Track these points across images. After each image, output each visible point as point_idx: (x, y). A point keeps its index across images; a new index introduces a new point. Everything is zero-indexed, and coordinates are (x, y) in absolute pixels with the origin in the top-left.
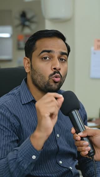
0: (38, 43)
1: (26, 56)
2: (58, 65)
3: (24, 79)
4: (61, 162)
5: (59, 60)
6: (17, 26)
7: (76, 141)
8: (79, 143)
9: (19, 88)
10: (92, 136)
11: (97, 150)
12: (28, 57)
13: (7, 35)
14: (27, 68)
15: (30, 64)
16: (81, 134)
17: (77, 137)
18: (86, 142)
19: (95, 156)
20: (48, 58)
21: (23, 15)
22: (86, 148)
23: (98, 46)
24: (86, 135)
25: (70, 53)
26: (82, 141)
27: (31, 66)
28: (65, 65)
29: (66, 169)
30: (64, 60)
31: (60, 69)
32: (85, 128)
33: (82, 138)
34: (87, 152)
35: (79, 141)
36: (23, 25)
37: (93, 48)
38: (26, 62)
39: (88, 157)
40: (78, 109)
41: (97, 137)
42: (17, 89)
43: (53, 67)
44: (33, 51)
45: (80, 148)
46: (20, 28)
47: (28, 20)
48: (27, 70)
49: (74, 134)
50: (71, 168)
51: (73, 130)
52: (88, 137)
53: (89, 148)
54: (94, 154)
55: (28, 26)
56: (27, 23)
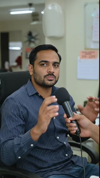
0: (38, 54)
1: (30, 64)
2: (52, 69)
3: (29, 80)
4: (58, 138)
5: (53, 66)
6: (26, 42)
7: (68, 123)
8: (69, 125)
9: (26, 86)
10: (79, 120)
11: (82, 130)
12: (31, 64)
13: (18, 48)
14: (31, 72)
15: (33, 69)
16: (71, 118)
17: (68, 120)
18: (75, 125)
19: (80, 134)
20: (45, 65)
21: (30, 34)
22: (75, 129)
23: (82, 55)
24: (75, 119)
25: (61, 61)
26: (72, 124)
27: (34, 70)
28: (58, 69)
29: (62, 144)
30: (57, 66)
31: (53, 73)
32: (74, 114)
33: (71, 122)
34: (75, 131)
35: (69, 123)
36: (30, 41)
37: (79, 58)
38: (30, 67)
39: (75, 134)
40: (69, 100)
41: (82, 121)
42: (25, 86)
43: (49, 71)
44: (35, 60)
45: (70, 128)
46: (27, 43)
47: (33, 38)
48: (31, 73)
49: (66, 118)
50: (65, 143)
51: (65, 116)
52: (76, 120)
53: (77, 128)
54: (80, 133)
55: (33, 42)
56: (33, 40)
